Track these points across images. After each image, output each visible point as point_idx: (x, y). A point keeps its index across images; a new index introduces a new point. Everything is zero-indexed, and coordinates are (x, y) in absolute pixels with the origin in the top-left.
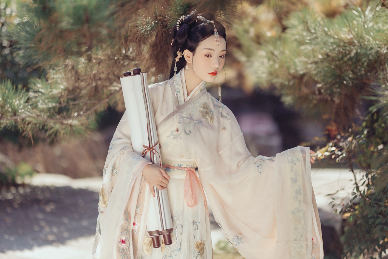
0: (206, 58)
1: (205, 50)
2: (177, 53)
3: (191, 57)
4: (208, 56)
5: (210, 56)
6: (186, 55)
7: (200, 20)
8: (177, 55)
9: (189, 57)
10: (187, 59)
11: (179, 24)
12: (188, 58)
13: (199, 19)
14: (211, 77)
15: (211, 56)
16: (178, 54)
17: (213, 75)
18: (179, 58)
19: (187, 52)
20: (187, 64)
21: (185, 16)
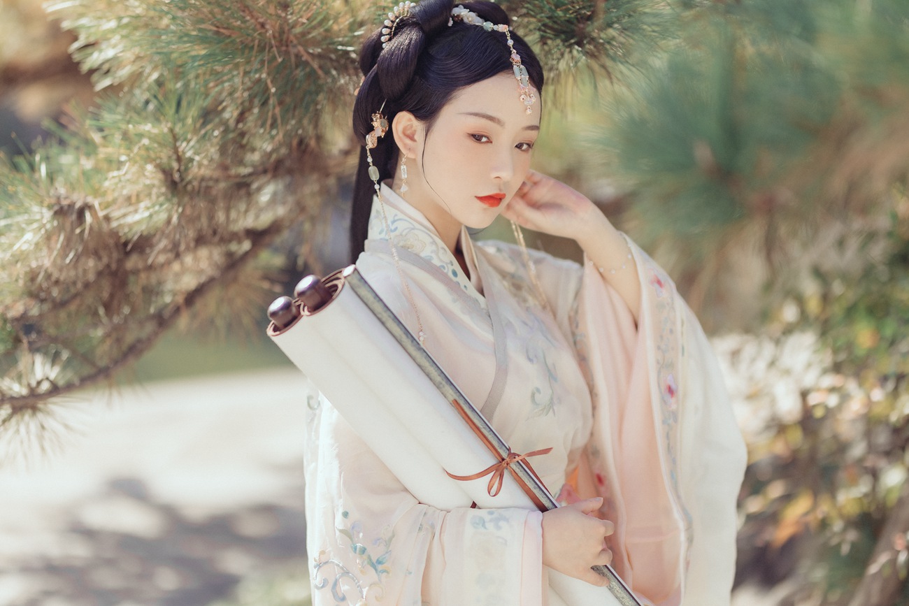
0: (472, 143)
1: (472, 116)
2: (372, 120)
3: (419, 136)
4: (477, 137)
5: (484, 139)
6: (400, 128)
7: (462, 19)
8: (371, 129)
9: (412, 138)
10: (405, 145)
11: (391, 28)
12: (408, 141)
13: (458, 16)
14: (485, 209)
15: (489, 141)
16: (375, 124)
17: (492, 205)
18: (377, 136)
19: (404, 120)
20: (404, 160)
21: (413, 4)
